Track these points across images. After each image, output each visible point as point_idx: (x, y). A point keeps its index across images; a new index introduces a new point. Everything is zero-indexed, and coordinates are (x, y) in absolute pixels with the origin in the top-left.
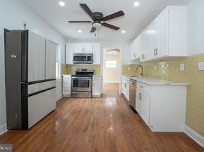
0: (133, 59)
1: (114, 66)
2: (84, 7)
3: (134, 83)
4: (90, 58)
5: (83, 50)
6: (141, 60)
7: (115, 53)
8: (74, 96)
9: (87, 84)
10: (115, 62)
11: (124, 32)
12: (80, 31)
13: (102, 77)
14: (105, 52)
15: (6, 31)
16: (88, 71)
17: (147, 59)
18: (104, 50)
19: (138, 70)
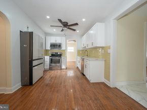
0: (83, 46)
1: (73, 51)
2: (60, 20)
3: (83, 60)
4: (60, 46)
5: (56, 41)
6: (87, 48)
7: (73, 42)
8: (51, 69)
9: (59, 62)
10: (73, 48)
11: (78, 31)
12: (55, 30)
13: (66, 57)
14: (68, 42)
15: (21, 31)
16: (59, 54)
17: (89, 47)
18: (67, 41)
19: (85, 53)
